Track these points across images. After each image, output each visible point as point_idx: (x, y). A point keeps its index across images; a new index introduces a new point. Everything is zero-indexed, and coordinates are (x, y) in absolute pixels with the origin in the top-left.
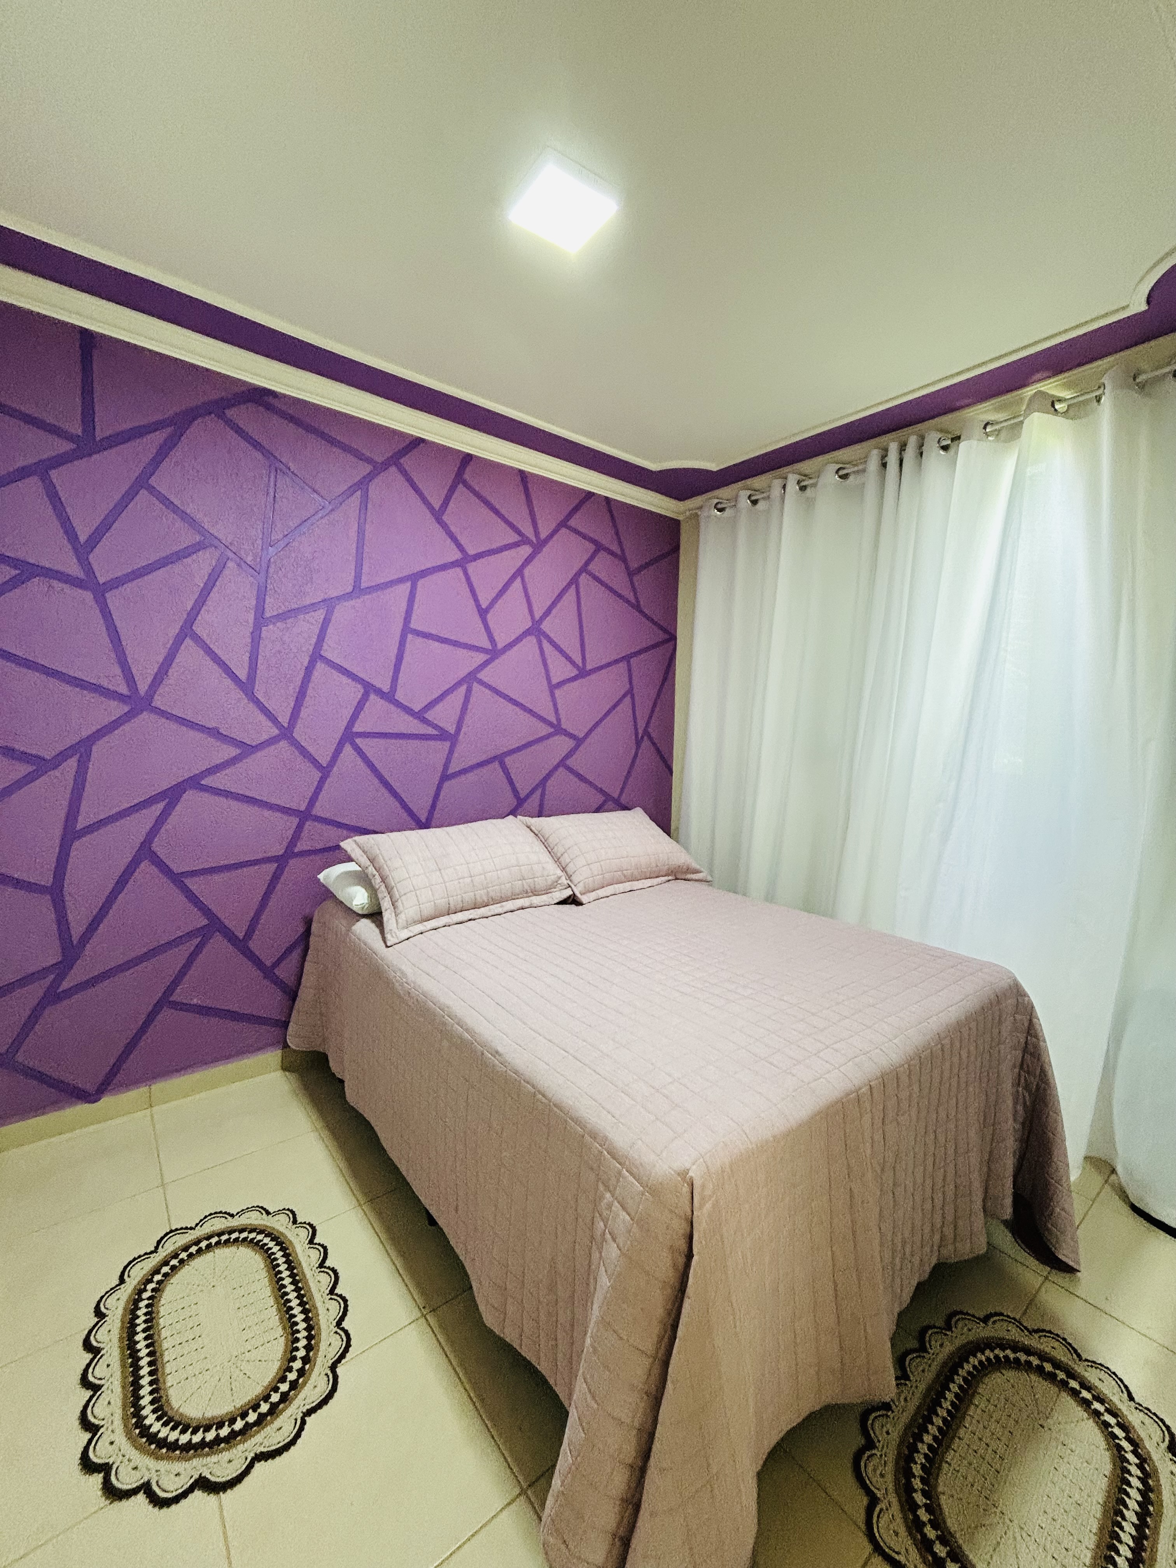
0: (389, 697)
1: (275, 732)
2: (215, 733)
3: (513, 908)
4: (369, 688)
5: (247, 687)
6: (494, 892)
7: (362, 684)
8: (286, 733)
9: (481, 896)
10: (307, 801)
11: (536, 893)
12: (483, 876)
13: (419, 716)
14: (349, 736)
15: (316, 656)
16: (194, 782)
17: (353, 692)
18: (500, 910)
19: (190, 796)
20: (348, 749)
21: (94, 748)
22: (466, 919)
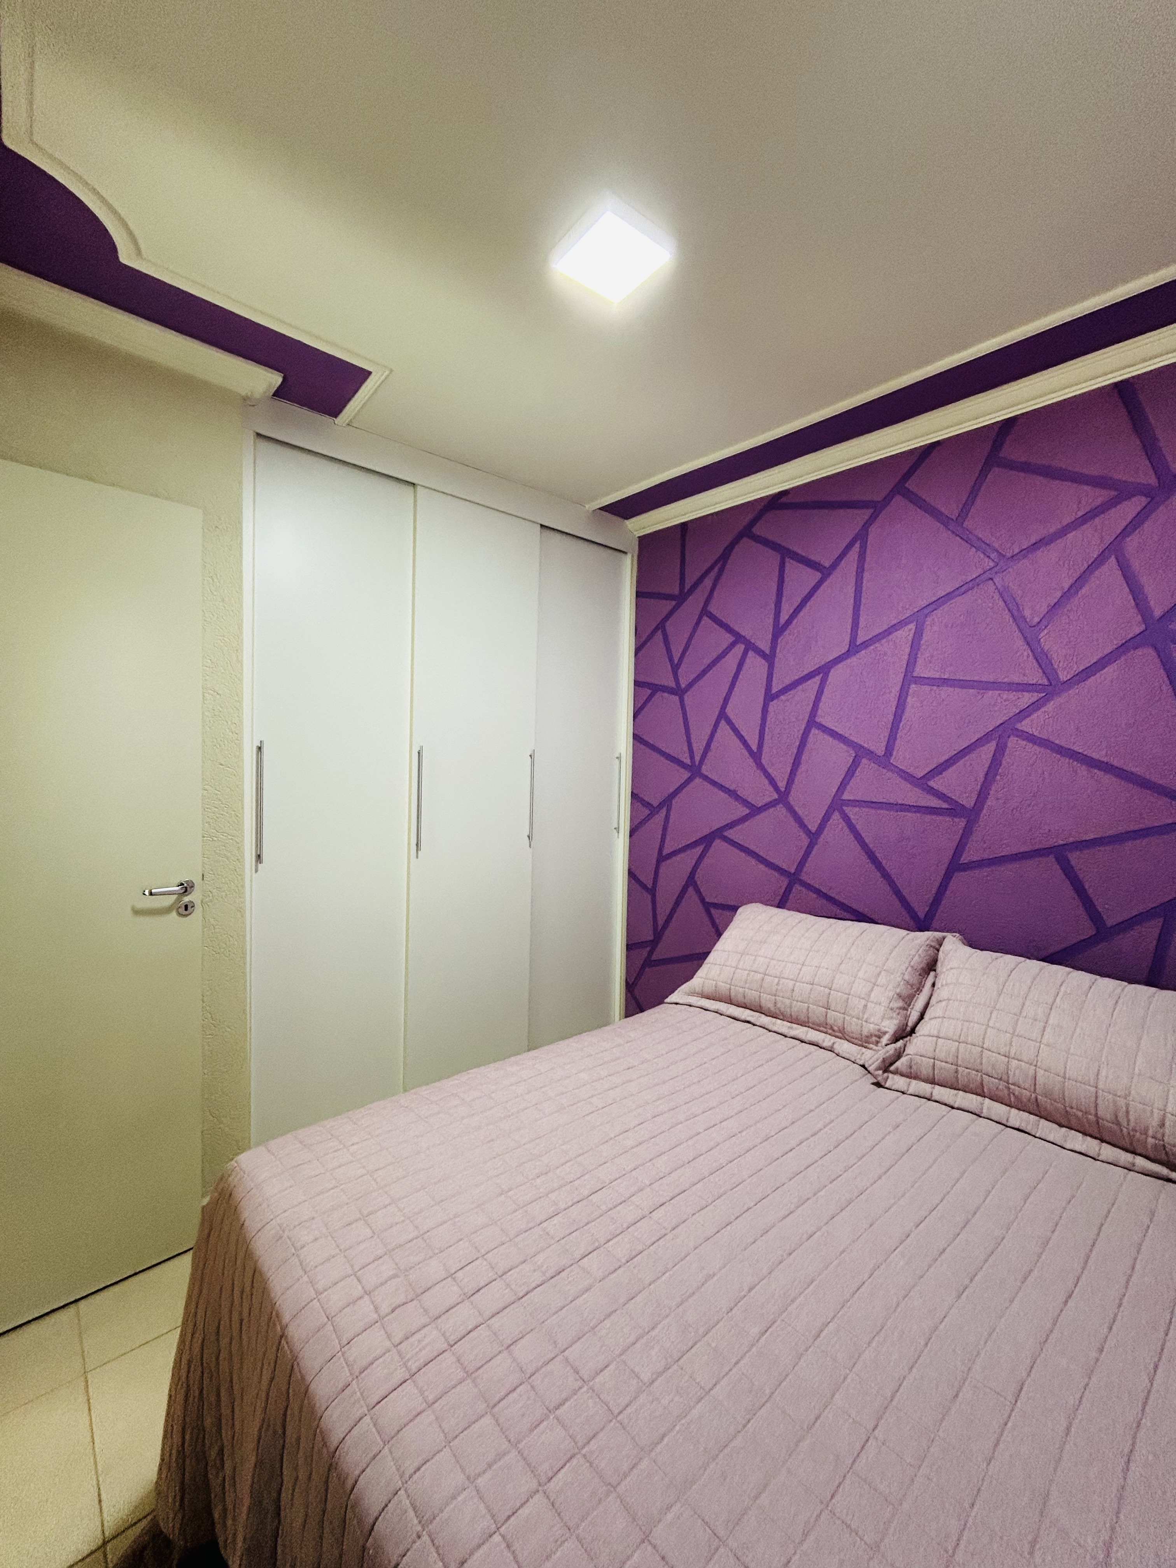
0: (884, 760)
1: (776, 796)
2: (733, 794)
3: (803, 1037)
4: (861, 753)
5: (756, 756)
6: (784, 1004)
7: (854, 748)
8: (783, 798)
9: (767, 1001)
10: (796, 864)
11: (847, 1037)
12: (776, 980)
13: (922, 783)
14: (837, 805)
15: (812, 723)
16: (718, 834)
17: (843, 756)
18: (784, 1030)
19: (718, 843)
20: (836, 816)
21: (673, 802)
22: (743, 1017)
